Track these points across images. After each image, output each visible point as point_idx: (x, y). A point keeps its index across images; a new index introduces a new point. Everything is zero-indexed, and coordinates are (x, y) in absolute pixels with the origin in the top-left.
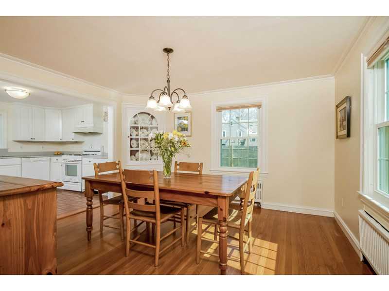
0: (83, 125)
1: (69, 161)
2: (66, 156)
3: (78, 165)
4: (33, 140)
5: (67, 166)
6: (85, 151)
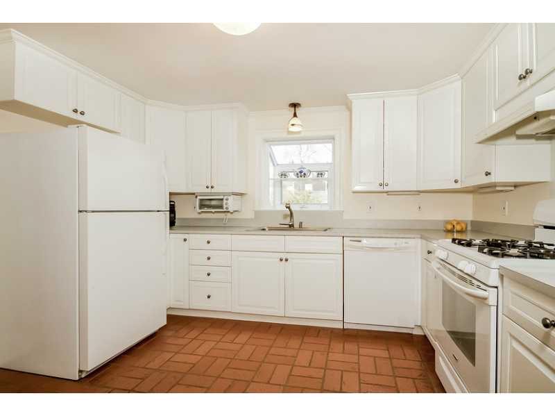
6: (546, 227)
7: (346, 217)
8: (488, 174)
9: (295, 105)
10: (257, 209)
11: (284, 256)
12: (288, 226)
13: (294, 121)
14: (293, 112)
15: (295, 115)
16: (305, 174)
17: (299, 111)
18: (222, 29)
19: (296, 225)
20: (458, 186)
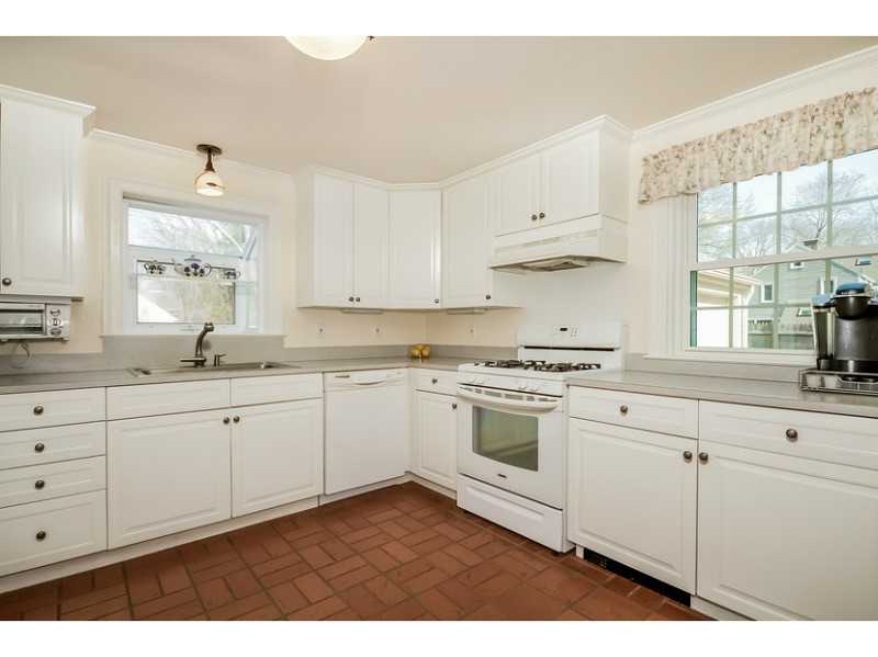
0: (543, 231)
1: (493, 390)
2: (469, 366)
3: (542, 418)
4: (356, 305)
5: (479, 412)
6: (526, 347)
7: (288, 344)
8: (488, 297)
9: (210, 150)
10: (105, 333)
11: (232, 414)
12: (192, 364)
13: (210, 177)
14: (206, 161)
15: (210, 167)
16: (202, 271)
17: (216, 161)
18: (302, 49)
19: (210, 362)
20: (438, 306)
